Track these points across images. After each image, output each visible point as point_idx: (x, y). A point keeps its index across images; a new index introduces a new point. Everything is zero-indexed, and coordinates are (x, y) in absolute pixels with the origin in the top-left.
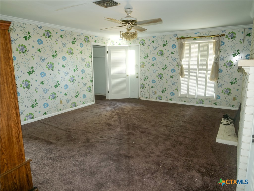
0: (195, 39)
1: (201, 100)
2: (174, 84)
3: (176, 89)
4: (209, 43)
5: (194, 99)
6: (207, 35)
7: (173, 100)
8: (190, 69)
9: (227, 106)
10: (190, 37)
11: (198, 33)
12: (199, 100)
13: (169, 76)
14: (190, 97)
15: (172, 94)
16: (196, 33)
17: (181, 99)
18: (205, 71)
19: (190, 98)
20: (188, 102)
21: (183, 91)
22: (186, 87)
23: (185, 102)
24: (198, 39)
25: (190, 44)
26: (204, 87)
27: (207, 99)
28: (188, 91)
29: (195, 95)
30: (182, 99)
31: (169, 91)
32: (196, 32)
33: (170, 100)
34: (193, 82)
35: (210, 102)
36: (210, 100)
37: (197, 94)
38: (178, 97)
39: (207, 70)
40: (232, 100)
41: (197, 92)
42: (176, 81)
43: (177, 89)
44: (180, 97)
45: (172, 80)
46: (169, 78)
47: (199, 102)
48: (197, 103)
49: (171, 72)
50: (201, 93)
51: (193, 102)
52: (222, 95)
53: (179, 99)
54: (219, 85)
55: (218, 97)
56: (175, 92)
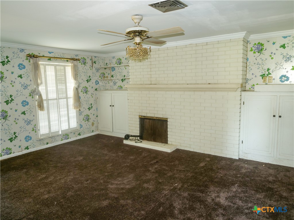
0: (49, 59)
1: (66, 135)
2: (29, 122)
3: (33, 130)
4: (65, 66)
5: (58, 136)
6: (62, 57)
7: (30, 148)
8: (48, 98)
9: (89, 133)
10: (43, 56)
11: (53, 53)
12: (64, 135)
13: (19, 112)
14: (54, 135)
15: (28, 138)
16: (50, 53)
17: (41, 142)
18: (65, 100)
19: (52, 137)
20: (51, 143)
21: (43, 130)
22: (47, 123)
23: (47, 143)
24: (53, 60)
25: (45, 65)
26: (67, 118)
27: (71, 132)
28: (50, 128)
29: (59, 131)
30: (43, 141)
31: (21, 136)
32: (50, 51)
33: (26, 148)
34: (54, 116)
35: (74, 134)
36: (74, 132)
37: (61, 129)
38: (37, 141)
39: (67, 98)
40: (91, 126)
41: (61, 126)
42: (31, 118)
43: (35, 129)
44: (40, 140)
45: (25, 117)
46: (19, 116)
47: (64, 138)
48: (62, 140)
49: (22, 105)
50: (65, 127)
51: (58, 141)
52: (83, 123)
53: (40, 142)
54: (80, 113)
55: (81, 126)
56: (32, 135)
